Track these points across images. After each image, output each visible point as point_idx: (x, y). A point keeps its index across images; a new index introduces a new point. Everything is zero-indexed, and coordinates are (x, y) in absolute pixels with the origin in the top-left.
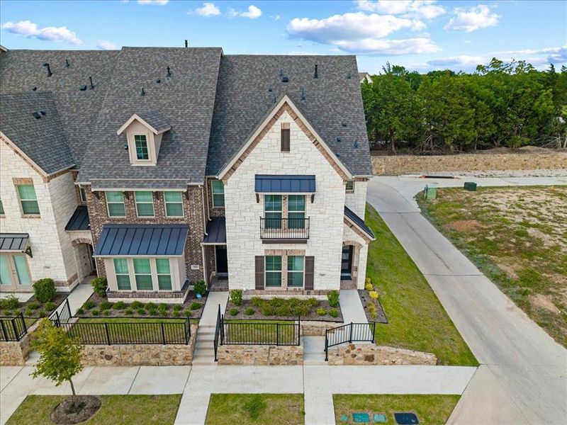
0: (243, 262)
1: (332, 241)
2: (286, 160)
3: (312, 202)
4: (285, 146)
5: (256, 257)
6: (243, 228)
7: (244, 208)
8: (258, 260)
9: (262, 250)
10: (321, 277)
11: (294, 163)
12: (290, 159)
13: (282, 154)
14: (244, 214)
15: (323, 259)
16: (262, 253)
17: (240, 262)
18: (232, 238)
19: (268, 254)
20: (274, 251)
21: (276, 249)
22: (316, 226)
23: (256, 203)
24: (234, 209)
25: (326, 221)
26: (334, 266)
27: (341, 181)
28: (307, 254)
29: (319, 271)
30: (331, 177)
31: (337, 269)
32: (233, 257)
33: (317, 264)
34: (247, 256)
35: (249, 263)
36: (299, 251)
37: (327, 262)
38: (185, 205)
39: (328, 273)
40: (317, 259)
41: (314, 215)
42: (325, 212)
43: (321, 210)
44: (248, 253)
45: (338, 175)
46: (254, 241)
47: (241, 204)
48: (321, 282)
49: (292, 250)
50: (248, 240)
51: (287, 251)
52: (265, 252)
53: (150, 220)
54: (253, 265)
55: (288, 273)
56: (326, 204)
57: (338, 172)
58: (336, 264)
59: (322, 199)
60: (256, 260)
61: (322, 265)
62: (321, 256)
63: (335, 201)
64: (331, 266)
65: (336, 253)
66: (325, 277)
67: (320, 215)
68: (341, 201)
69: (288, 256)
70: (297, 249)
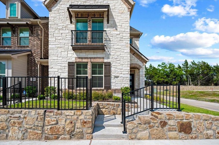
0: (59, 67)
1: (123, 51)
3: (108, 23)
5: (69, 63)
6: (60, 41)
7: (61, 27)
8: (70, 65)
9: (73, 57)
10: (116, 79)
14: (61, 32)
15: (117, 64)
16: (73, 60)
17: (57, 67)
18: (52, 49)
19: (78, 61)
20: (82, 58)
21: (83, 56)
22: (111, 40)
23: (69, 23)
24: (55, 28)
25: (117, 36)
26: (125, 70)
27: (127, 9)
28: (105, 61)
29: (114, 74)
30: (120, 6)
31: (127, 73)
32: (53, 63)
33: (112, 69)
34: (62, 62)
35: (63, 68)
36: (100, 58)
37: (120, 67)
38: (30, 38)
39: (121, 75)
40: (113, 64)
41: (109, 32)
42: (117, 30)
43: (114, 29)
44: (63, 60)
45: (124, 5)
46: (68, 51)
47: (59, 25)
48: (116, 83)
49: (95, 58)
50: (63, 50)
51: (91, 58)
52: (75, 59)
53: (8, 47)
54: (67, 69)
55: (92, 76)
56: (117, 24)
57: (124, 3)
58: (126, 68)
59: (114, 21)
60: (68, 65)
61: (116, 70)
62: (115, 62)
63: (123, 22)
64: (123, 70)
65: (126, 60)
66: (119, 78)
67: (113, 32)
68: (128, 22)
69: (91, 62)
70: (98, 56)
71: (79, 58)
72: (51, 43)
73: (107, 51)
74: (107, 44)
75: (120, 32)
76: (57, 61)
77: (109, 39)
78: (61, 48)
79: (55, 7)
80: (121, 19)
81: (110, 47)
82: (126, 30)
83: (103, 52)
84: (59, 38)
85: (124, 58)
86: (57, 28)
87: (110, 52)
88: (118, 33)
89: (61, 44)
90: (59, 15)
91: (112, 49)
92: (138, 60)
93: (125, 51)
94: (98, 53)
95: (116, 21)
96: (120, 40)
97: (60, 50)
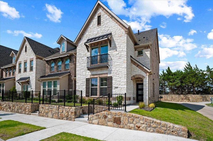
0: (82, 82)
1: (121, 66)
2: (99, 29)
3: (111, 47)
4: (99, 23)
5: (87, 79)
6: (82, 65)
7: (83, 55)
9: (88, 74)
10: (116, 89)
11: (103, 29)
12: (101, 28)
13: (98, 27)
14: (83, 58)
15: (116, 78)
16: (89, 77)
17: (80, 82)
18: (78, 70)
19: (91, 77)
20: (94, 75)
21: (94, 74)
22: (113, 59)
23: (87, 52)
24: (79, 57)
25: (117, 56)
26: (122, 82)
27: (124, 32)
28: (109, 75)
29: (115, 85)
30: (119, 32)
31: (124, 84)
32: (78, 80)
33: (113, 81)
34: (83, 79)
35: (84, 82)
36: (105, 74)
37: (119, 80)
38: (70, 64)
39: (119, 86)
40: (114, 78)
41: (111, 53)
42: (117, 51)
43: (115, 50)
44: (84, 77)
45: (123, 30)
46: (86, 71)
47: (82, 54)
48: (116, 92)
49: (101, 74)
50: (84, 71)
51: (99, 74)
52: (90, 76)
53: (60, 71)
54: (85, 83)
55: (101, 88)
56: (117, 46)
57: (122, 28)
58: (123, 80)
59: (115, 44)
60: (86, 80)
61: (116, 82)
62: (115, 76)
63: (121, 44)
64: (121, 82)
65: (123, 74)
66: (118, 89)
67: (114, 53)
68: (125, 43)
69: (100, 77)
70: (104, 73)
71: (92, 75)
72: (78, 67)
73: (110, 68)
74: (110, 62)
75: (119, 52)
76: (80, 78)
77: (111, 58)
78: (82, 69)
79: (80, 43)
80: (120, 41)
81: (112, 65)
82: (124, 50)
83: (107, 69)
84: (82, 63)
85: (122, 72)
86: (80, 56)
87: (112, 68)
88: (117, 52)
89: (83, 67)
90: (82, 48)
91: (113, 66)
92: (142, 71)
93: (123, 66)
94: (104, 70)
95: (116, 44)
96: (119, 58)
97: (82, 71)
